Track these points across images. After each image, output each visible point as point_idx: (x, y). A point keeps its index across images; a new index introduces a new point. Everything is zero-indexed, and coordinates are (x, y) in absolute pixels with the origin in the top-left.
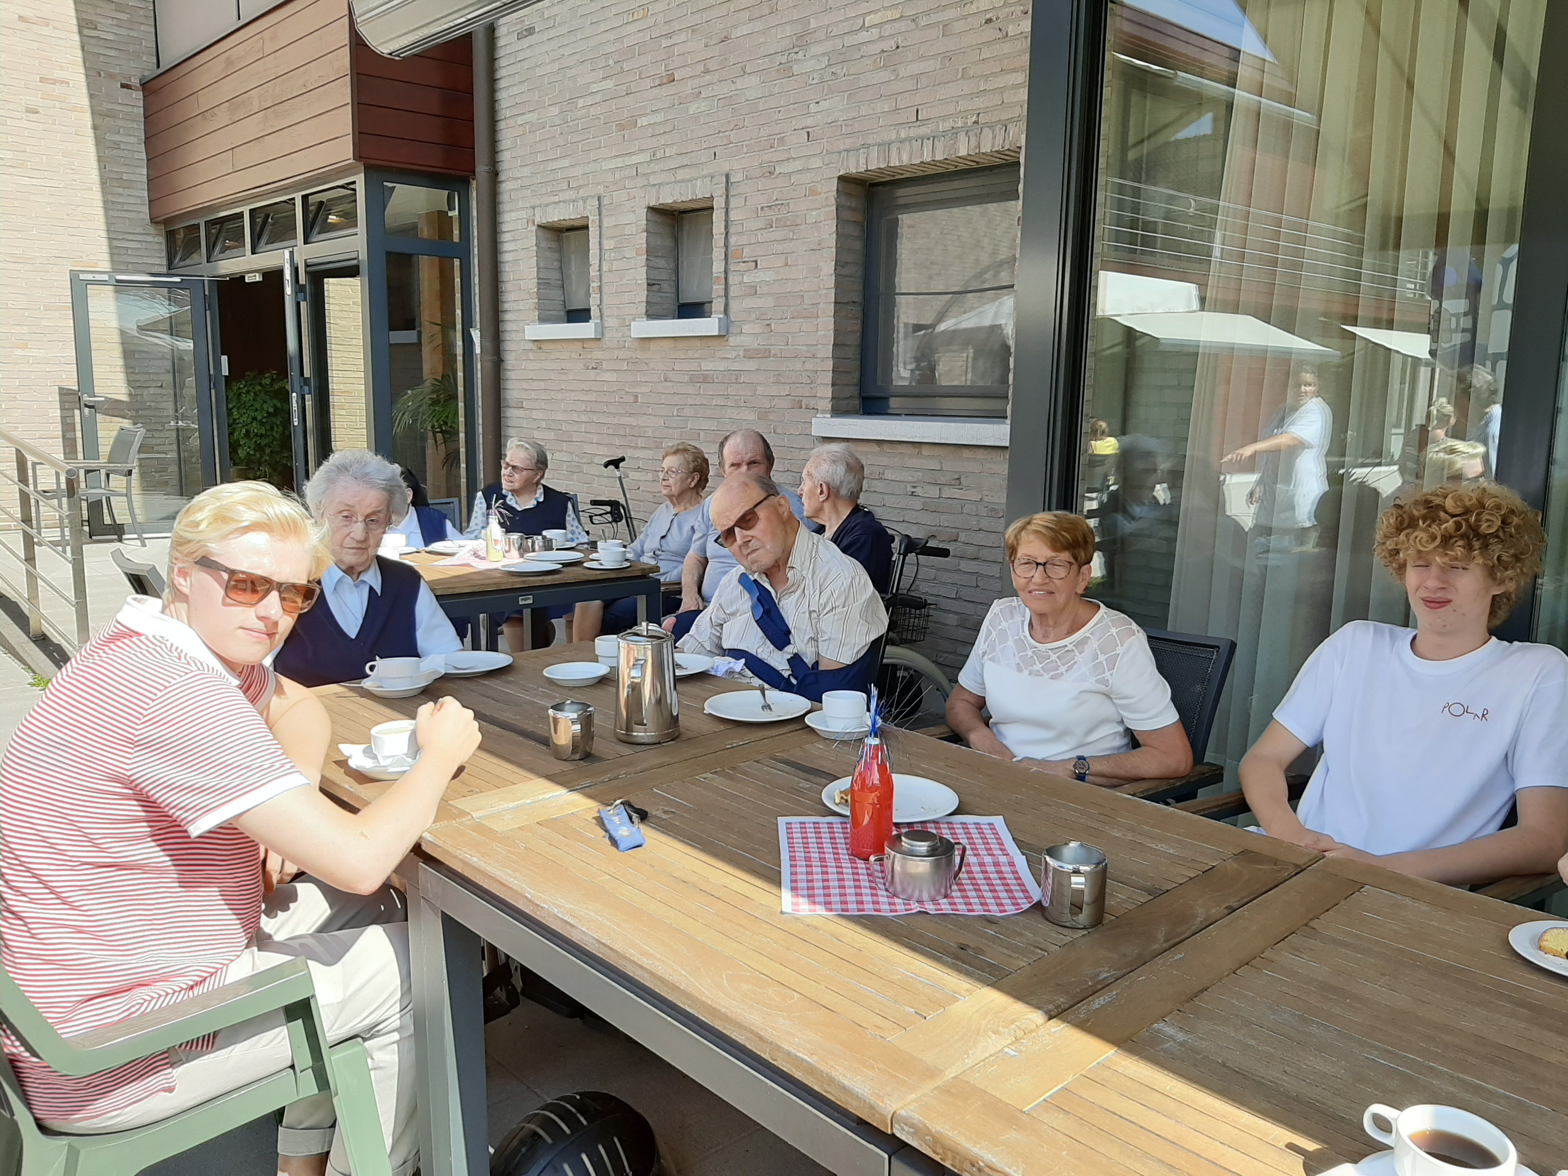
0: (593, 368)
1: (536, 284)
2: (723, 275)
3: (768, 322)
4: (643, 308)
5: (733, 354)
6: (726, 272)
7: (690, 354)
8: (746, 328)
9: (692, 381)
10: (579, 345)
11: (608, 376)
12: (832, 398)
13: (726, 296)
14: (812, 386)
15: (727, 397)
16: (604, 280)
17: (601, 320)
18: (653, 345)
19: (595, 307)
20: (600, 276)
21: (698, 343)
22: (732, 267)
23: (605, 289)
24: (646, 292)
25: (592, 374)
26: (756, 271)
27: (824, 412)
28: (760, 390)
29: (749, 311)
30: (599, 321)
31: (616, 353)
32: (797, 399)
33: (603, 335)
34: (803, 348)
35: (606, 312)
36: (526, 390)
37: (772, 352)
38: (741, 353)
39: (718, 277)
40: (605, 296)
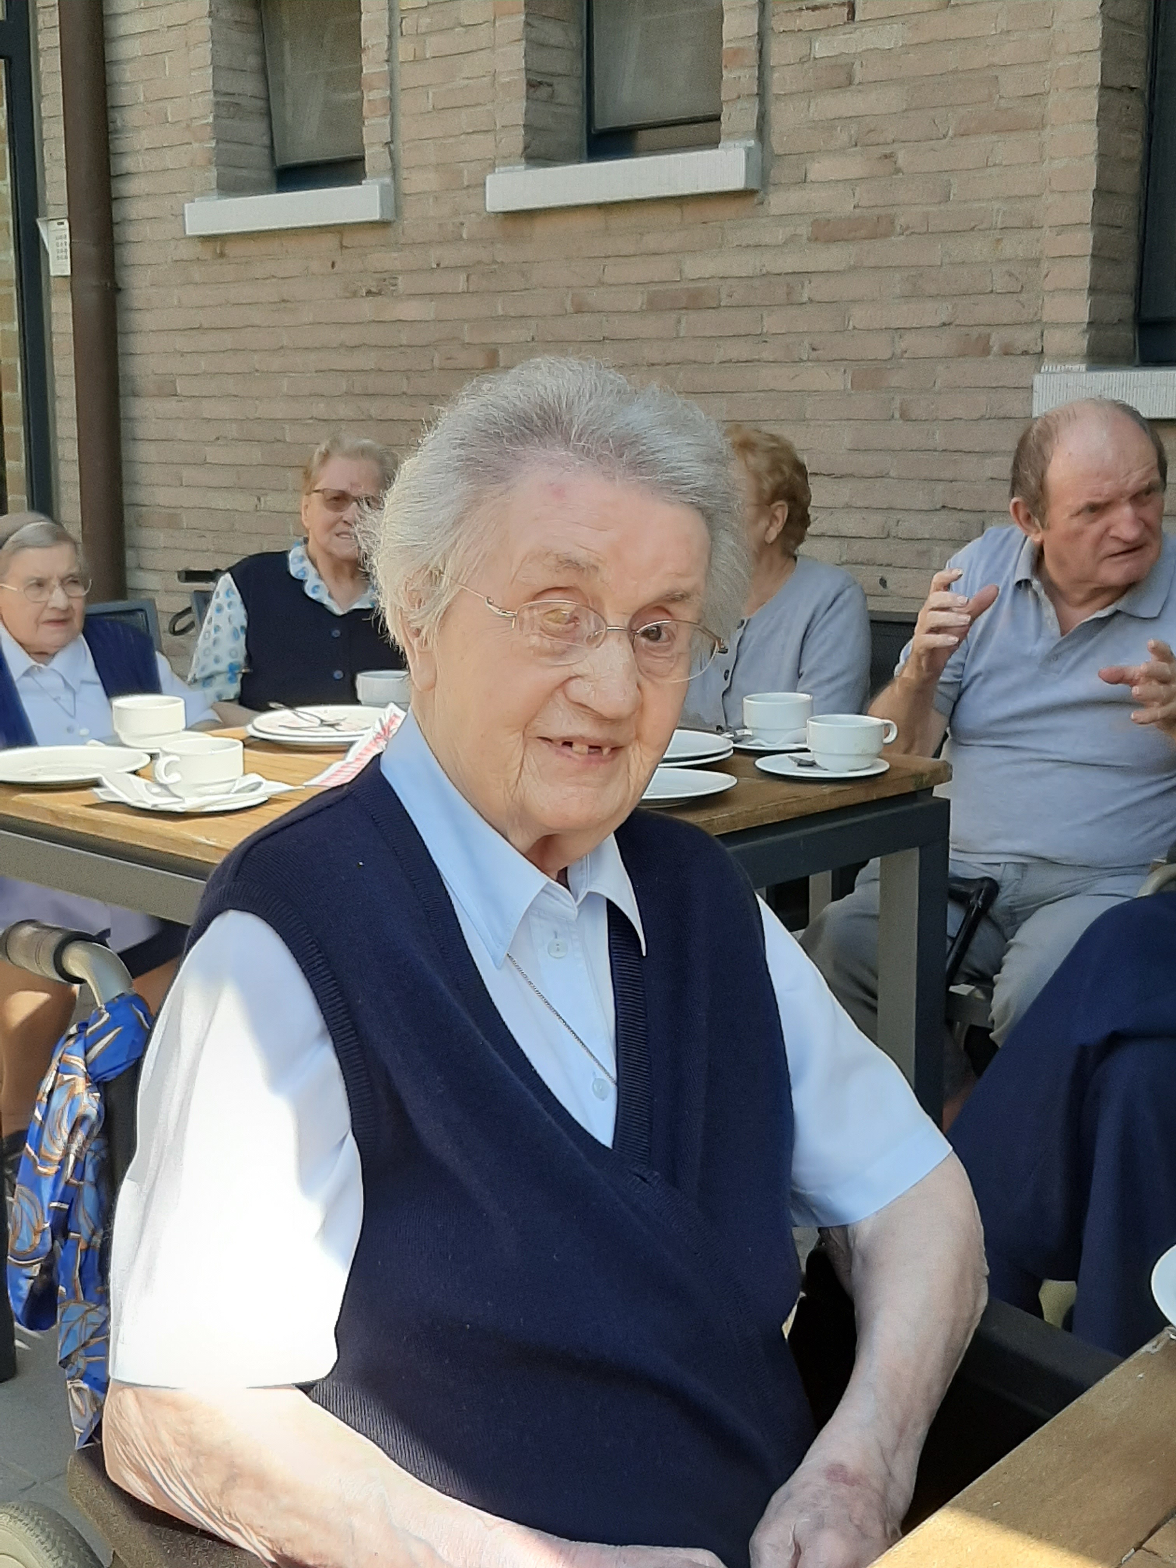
0: (369, 293)
1: (211, 107)
2: (753, 45)
3: (887, 150)
4: (516, 140)
5: (780, 235)
6: (761, 36)
7: (651, 242)
8: (818, 169)
9: (654, 305)
10: (329, 242)
11: (411, 310)
12: (1090, 323)
13: (762, 94)
14: (1023, 297)
15: (762, 338)
16: (400, 84)
17: (394, 177)
18: (541, 228)
19: (378, 148)
20: (391, 72)
21: (673, 215)
22: (777, 24)
23: (405, 103)
24: (524, 104)
25: (367, 308)
26: (849, 27)
27: (1063, 357)
28: (859, 316)
29: (829, 125)
30: (388, 180)
31: (434, 255)
32: (975, 332)
33: (398, 210)
34: (996, 205)
35: (406, 157)
36: (182, 354)
37: (901, 221)
38: (804, 231)
39: (736, 52)
40: (402, 122)
